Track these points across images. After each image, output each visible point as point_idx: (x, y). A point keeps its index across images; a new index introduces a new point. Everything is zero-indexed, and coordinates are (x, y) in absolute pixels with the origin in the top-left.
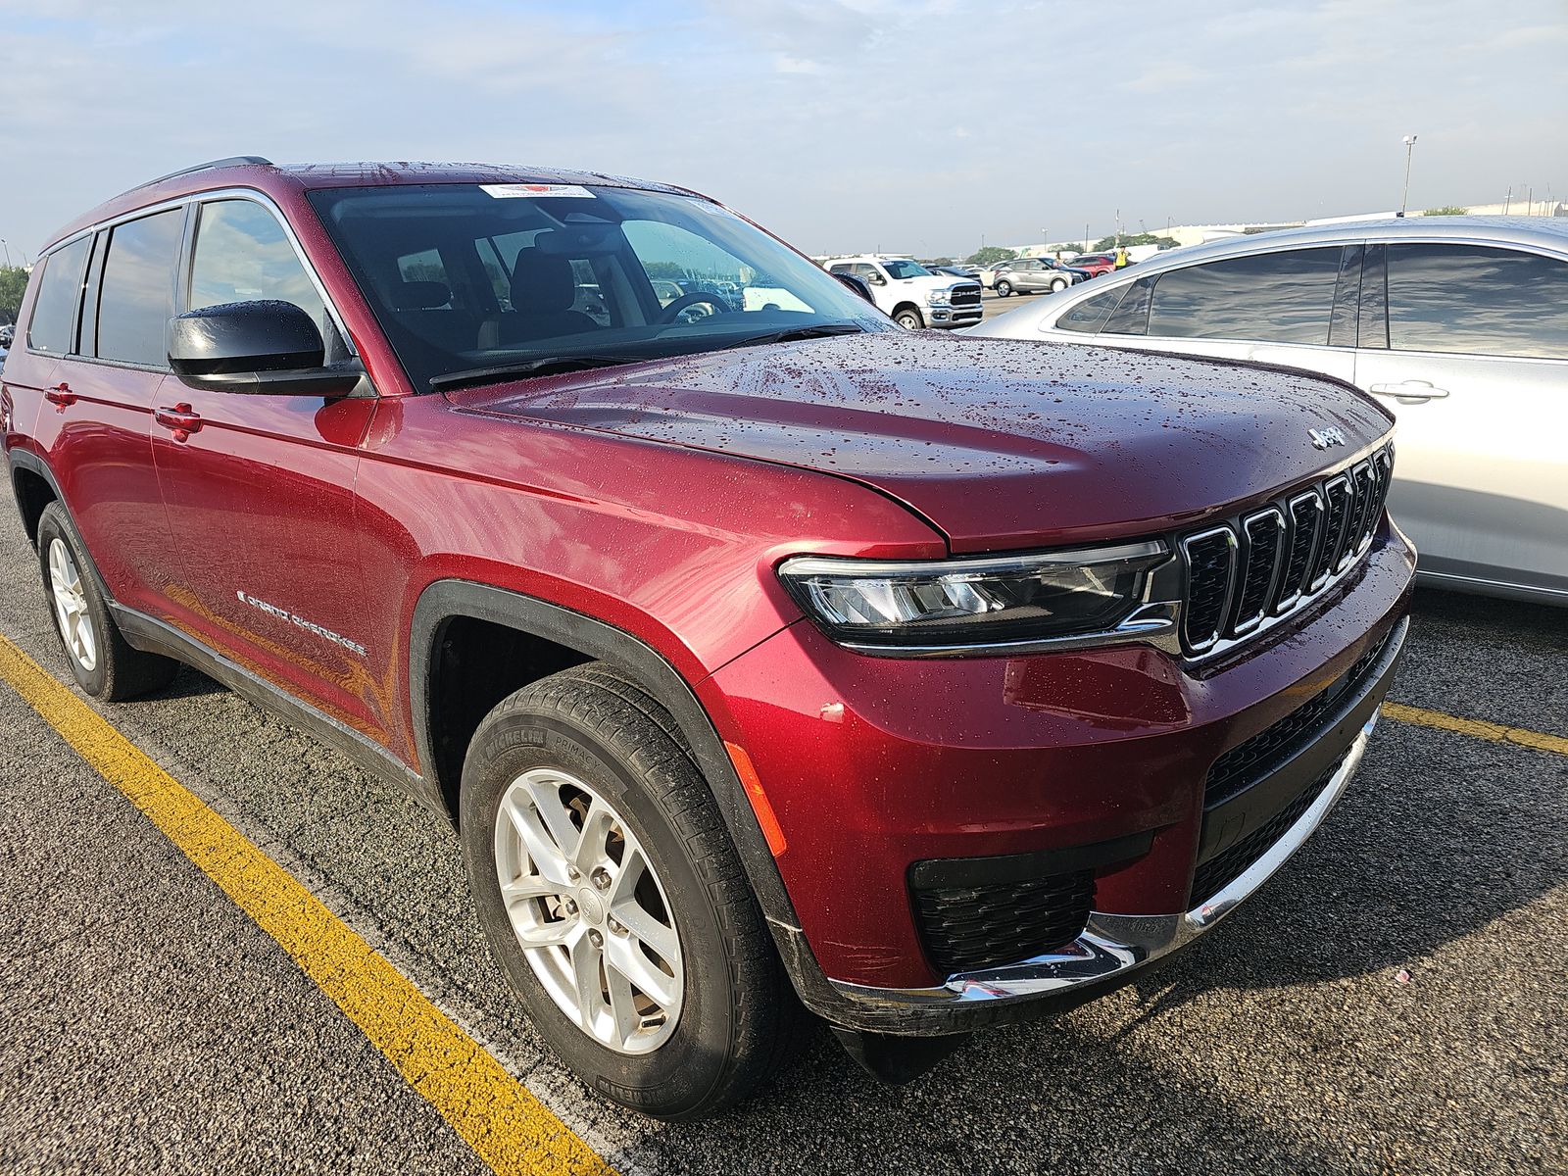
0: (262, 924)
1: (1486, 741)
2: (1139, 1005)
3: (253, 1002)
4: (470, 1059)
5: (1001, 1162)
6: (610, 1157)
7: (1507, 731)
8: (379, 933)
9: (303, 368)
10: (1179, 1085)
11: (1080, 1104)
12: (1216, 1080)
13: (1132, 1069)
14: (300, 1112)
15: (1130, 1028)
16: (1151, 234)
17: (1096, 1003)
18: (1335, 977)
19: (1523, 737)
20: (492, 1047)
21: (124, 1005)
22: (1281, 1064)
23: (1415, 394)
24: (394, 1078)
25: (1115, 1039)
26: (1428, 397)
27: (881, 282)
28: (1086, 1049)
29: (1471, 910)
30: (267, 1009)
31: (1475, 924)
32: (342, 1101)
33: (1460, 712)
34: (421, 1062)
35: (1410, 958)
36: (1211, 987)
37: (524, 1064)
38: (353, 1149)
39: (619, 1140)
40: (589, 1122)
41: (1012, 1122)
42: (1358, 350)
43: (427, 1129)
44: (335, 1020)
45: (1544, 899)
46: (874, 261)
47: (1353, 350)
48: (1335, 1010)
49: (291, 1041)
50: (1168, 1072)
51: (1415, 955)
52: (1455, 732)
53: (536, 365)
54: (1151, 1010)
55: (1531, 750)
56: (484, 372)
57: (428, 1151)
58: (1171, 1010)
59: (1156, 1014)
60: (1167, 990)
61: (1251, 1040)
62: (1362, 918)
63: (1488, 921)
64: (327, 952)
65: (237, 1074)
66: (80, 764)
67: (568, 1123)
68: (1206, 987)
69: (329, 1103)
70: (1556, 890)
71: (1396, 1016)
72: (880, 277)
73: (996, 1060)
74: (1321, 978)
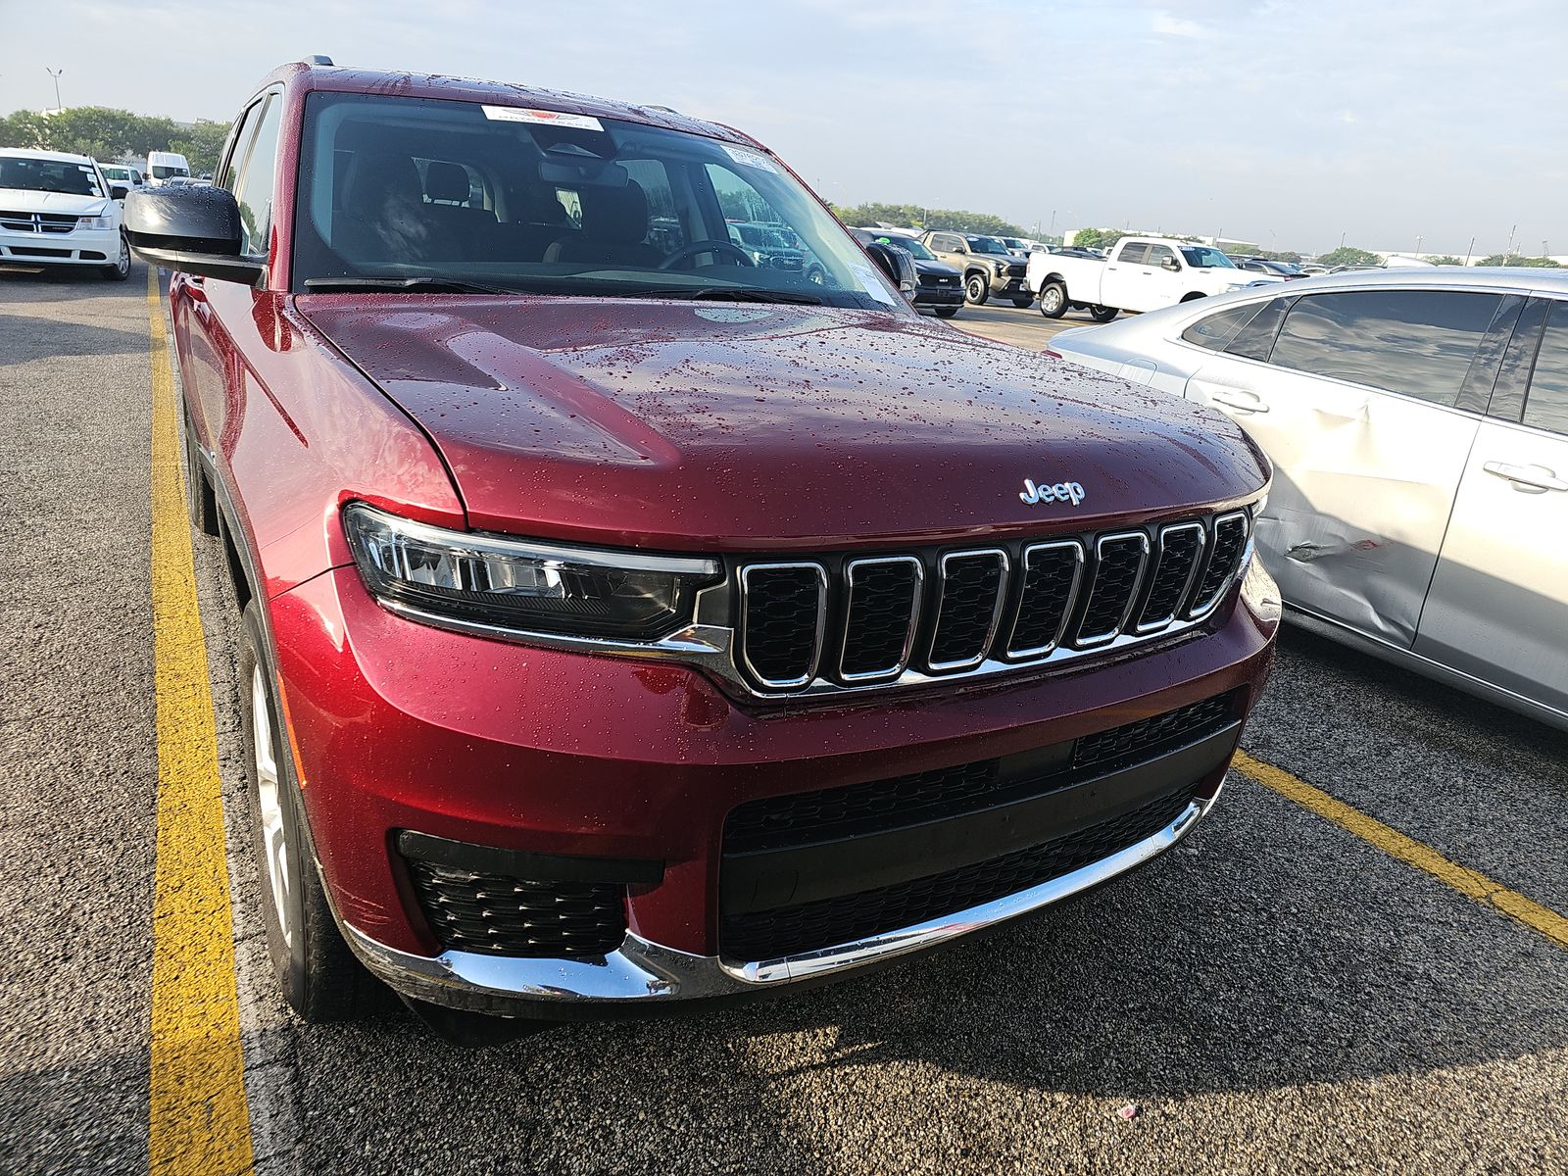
0: (159, 751)
1: (1462, 895)
2: (829, 1051)
3: (101, 812)
4: (214, 912)
5: (565, 1155)
6: (248, 1033)
7: (1497, 891)
8: (237, 782)
9: (218, 254)
10: (795, 1142)
11: (687, 1127)
12: (838, 1149)
13: (765, 1110)
14: (59, 913)
15: (800, 1070)
16: (1551, 258)
17: (786, 1036)
18: (1054, 1089)
19: (1510, 902)
20: (239, 907)
21: (12, 786)
22: (918, 1155)
23: (1532, 481)
24: (147, 908)
25: (775, 1077)
26: (1546, 488)
27: (1175, 268)
28: (737, 1077)
29: (1273, 1067)
30: (105, 821)
31: (1262, 1084)
32: (94, 915)
33: (1461, 858)
34: (176, 902)
35: (1154, 1096)
36: (916, 1058)
37: (251, 929)
38: (70, 957)
39: (267, 1021)
40: (258, 996)
41: (608, 1122)
42: (1485, 419)
43: (135, 959)
44: (146, 845)
45: (1370, 1083)
46: (1173, 245)
47: (1480, 417)
48: (1023, 1122)
49: (100, 853)
50: (797, 1125)
51: (1164, 1094)
52: (1432, 875)
53: (409, 283)
54: (834, 1061)
55: (1508, 919)
56: (364, 283)
57: (120, 978)
58: (855, 1067)
59: (836, 1066)
60: (870, 1045)
61: (908, 1122)
62: (1141, 1038)
63: (1280, 1085)
64: (186, 787)
65: (41, 867)
66: (145, 581)
67: (240, 992)
68: (909, 1054)
69: (84, 913)
70: (1393, 1078)
71: (1085, 1149)
72: (1175, 262)
73: (645, 1059)
74: (1038, 1084)
